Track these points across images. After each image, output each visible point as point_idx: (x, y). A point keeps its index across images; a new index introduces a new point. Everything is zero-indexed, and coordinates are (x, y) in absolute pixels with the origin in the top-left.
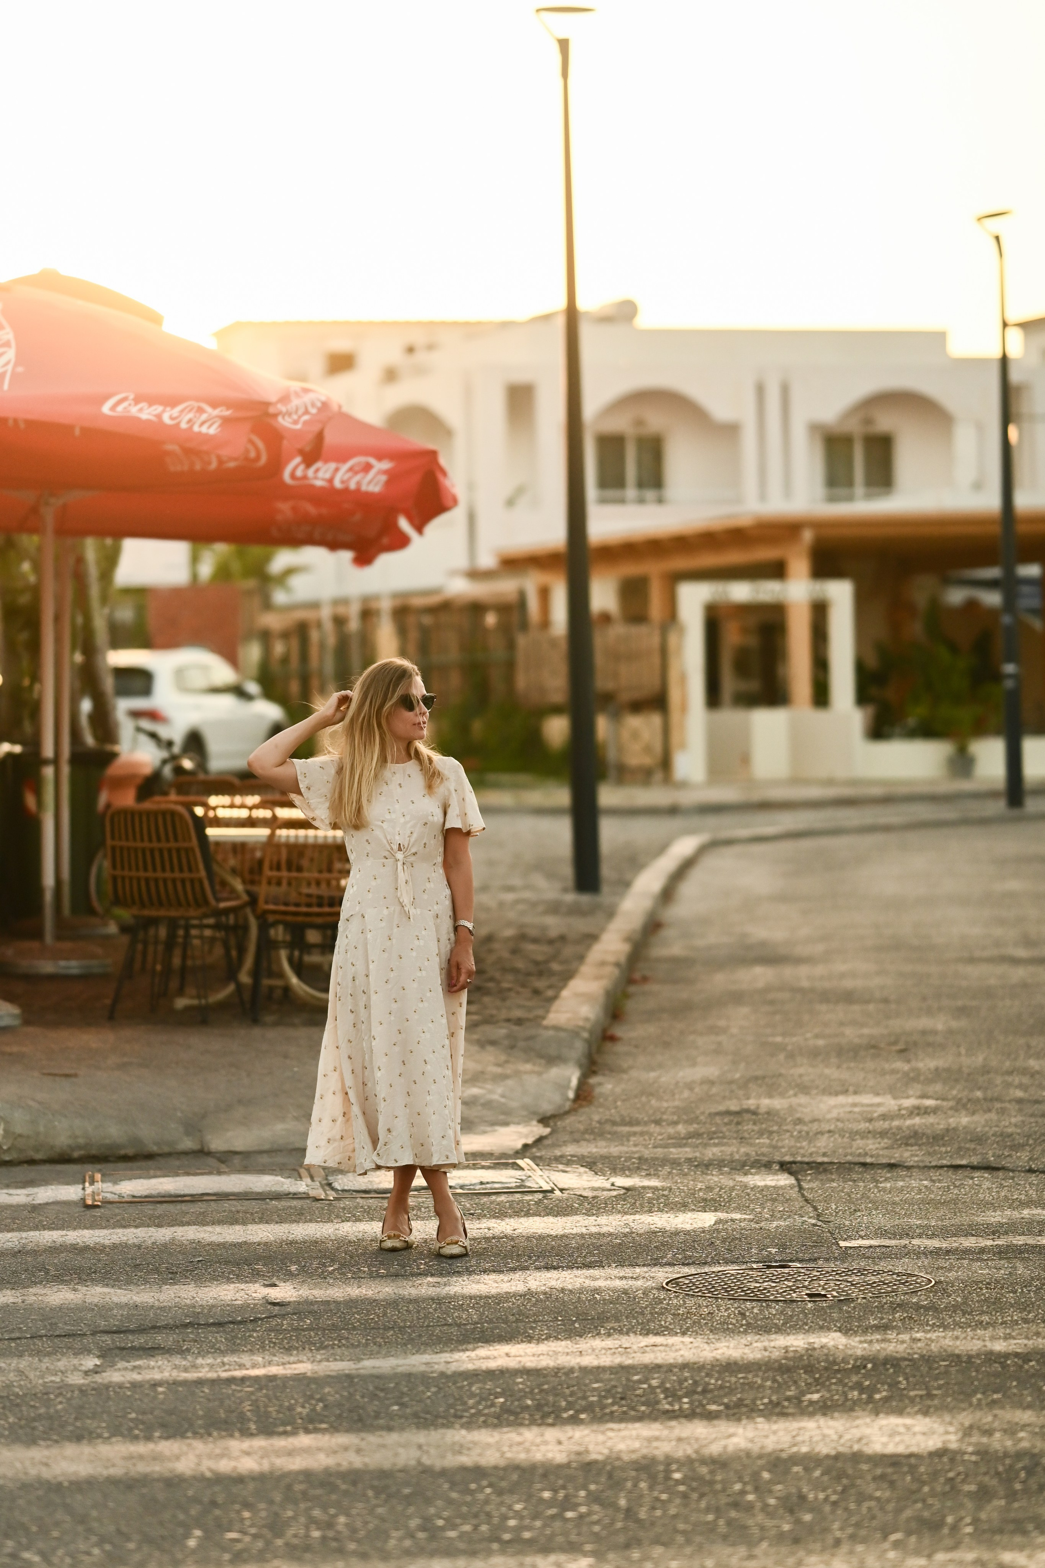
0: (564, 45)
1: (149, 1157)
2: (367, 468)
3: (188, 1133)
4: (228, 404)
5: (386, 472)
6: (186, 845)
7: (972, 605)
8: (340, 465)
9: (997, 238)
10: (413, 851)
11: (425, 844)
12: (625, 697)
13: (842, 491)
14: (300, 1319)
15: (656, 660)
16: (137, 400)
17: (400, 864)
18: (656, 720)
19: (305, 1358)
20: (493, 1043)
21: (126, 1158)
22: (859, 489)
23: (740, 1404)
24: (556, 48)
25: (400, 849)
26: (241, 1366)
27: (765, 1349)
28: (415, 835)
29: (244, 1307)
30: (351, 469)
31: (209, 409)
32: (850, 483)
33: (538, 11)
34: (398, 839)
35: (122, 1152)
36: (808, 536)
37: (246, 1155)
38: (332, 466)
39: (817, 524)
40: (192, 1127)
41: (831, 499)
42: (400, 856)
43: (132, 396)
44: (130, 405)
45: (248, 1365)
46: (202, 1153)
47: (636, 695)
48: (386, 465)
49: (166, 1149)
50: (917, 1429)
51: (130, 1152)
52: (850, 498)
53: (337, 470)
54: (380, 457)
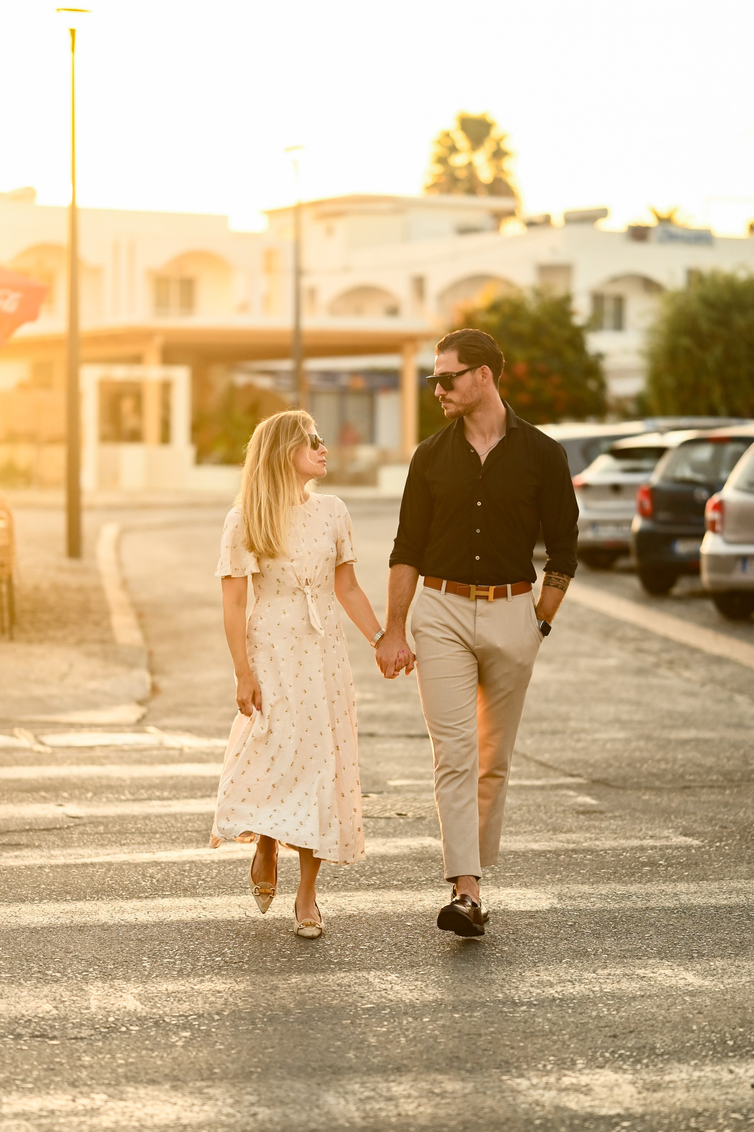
9: (295, 162)
10: (318, 584)
11: (327, 577)
12: (46, 435)
13: (162, 310)
14: (96, 827)
17: (309, 597)
19: (118, 852)
22: (173, 308)
23: (409, 880)
25: (307, 584)
26: (83, 856)
27: (397, 847)
28: (319, 570)
29: (56, 819)
32: (168, 306)
34: (306, 576)
36: (158, 341)
39: (164, 333)
41: (158, 315)
42: (307, 590)
45: (86, 855)
50: (528, 896)
52: (166, 316)
54: (14, 290)
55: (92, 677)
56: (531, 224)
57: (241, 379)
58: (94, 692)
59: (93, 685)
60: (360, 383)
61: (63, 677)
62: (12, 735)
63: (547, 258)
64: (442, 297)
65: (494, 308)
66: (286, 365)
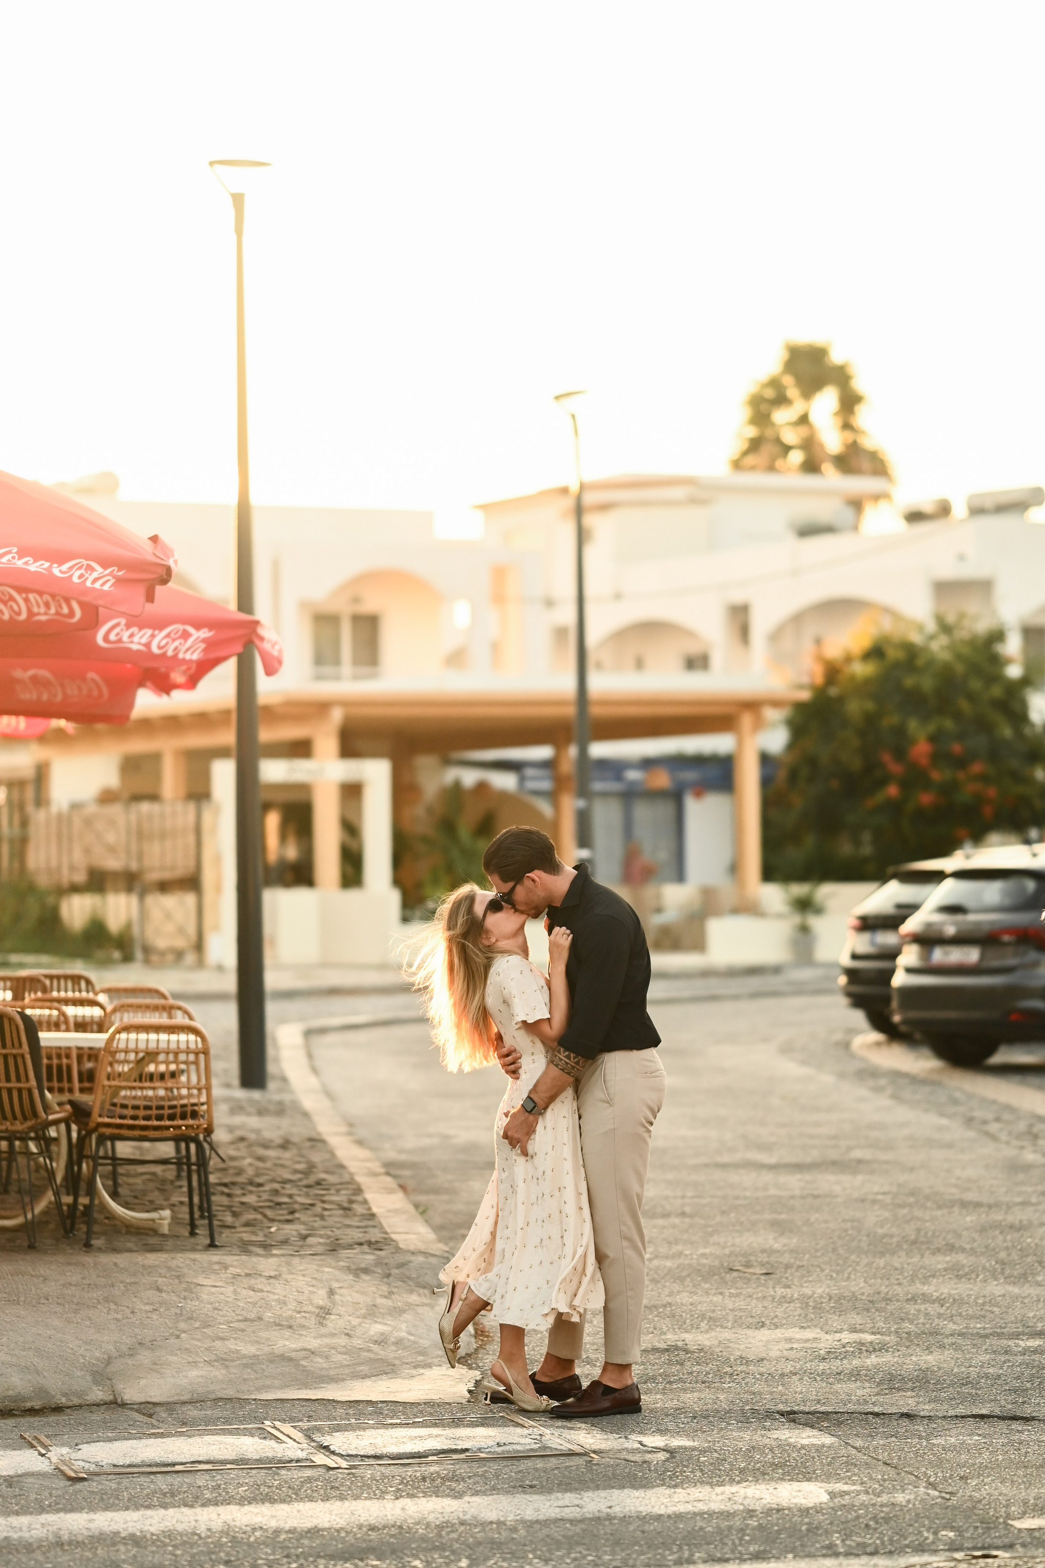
0: (238, 200)
1: (58, 1409)
2: (186, 635)
3: (96, 1382)
4: (121, 564)
5: (204, 641)
6: (20, 1051)
7: (482, 787)
8: (156, 632)
9: (573, 416)
12: (154, 876)
13: (328, 670)
15: (191, 839)
16: (21, 554)
18: (190, 899)
20: (366, 1271)
21: (32, 1412)
22: (347, 667)
24: (230, 201)
30: (168, 636)
31: (99, 569)
32: (337, 662)
33: (212, 163)
35: (28, 1405)
36: (337, 715)
37: (169, 1406)
38: (149, 632)
39: (345, 703)
40: (100, 1376)
41: (319, 678)
43: (15, 550)
44: (13, 558)
46: (116, 1404)
47: (167, 875)
48: (205, 633)
49: (76, 1401)
51: (37, 1404)
52: (337, 678)
53: (153, 636)
54: (198, 626)
55: (372, 1312)
56: (915, 517)
57: (469, 778)
58: (382, 1341)
59: (376, 1328)
60: (662, 780)
61: (324, 1313)
62: (266, 1435)
63: (949, 571)
64: (775, 637)
65: (876, 652)
66: (543, 752)
